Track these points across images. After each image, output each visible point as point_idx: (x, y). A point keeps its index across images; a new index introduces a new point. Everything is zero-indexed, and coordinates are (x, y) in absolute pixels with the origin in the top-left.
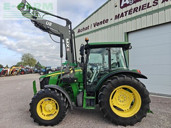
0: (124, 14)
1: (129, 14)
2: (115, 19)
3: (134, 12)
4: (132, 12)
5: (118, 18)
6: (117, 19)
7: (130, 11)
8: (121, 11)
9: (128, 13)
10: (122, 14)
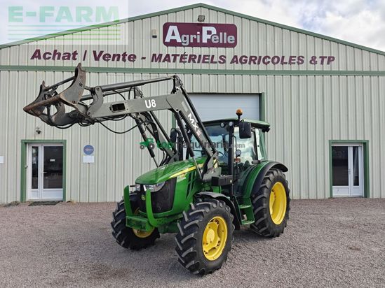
0: (172, 58)
1: (181, 61)
2: (152, 61)
3: (189, 62)
4: (187, 60)
5: (160, 61)
6: (156, 61)
7: (183, 56)
8: (165, 50)
9: (178, 58)
10: (168, 56)
